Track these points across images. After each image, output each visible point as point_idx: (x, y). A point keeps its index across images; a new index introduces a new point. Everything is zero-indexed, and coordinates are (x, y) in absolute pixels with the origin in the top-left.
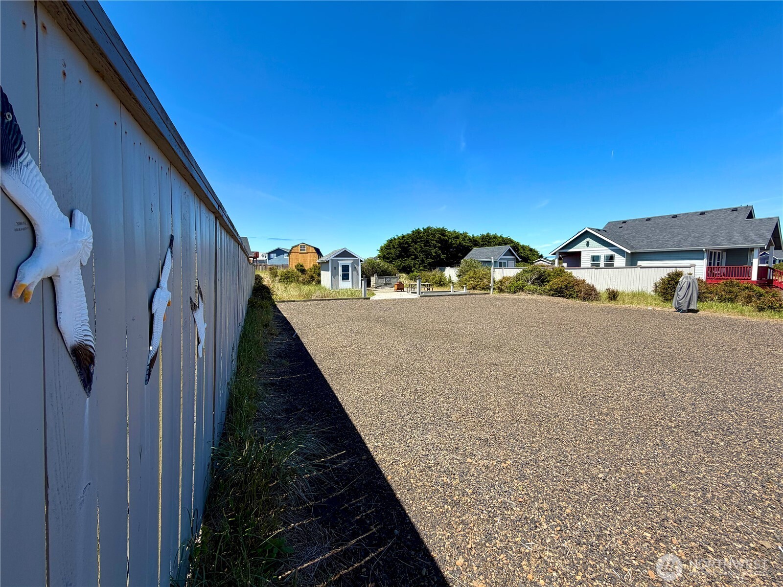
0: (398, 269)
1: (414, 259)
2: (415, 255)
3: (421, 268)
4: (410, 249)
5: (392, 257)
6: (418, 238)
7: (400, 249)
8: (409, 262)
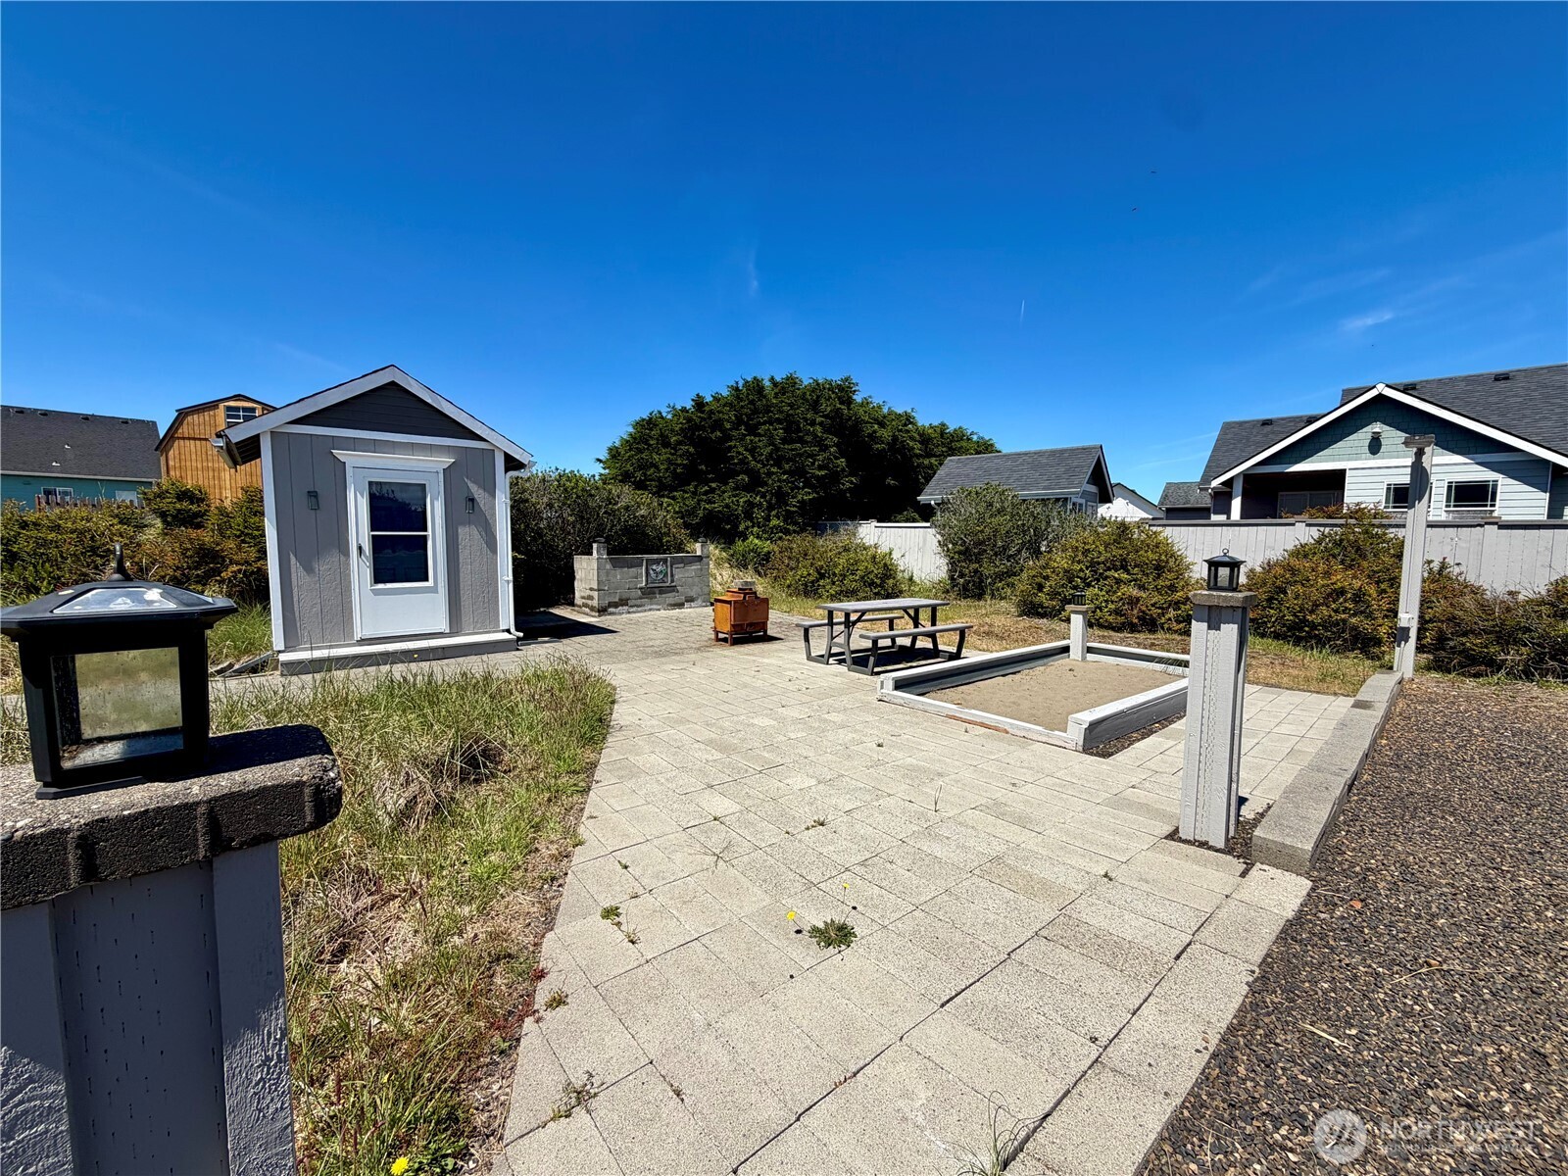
0: (686, 526)
1: (748, 488)
2: (750, 472)
3: (774, 522)
4: (731, 447)
5: (659, 479)
6: (755, 411)
7: (692, 450)
8: (728, 499)
